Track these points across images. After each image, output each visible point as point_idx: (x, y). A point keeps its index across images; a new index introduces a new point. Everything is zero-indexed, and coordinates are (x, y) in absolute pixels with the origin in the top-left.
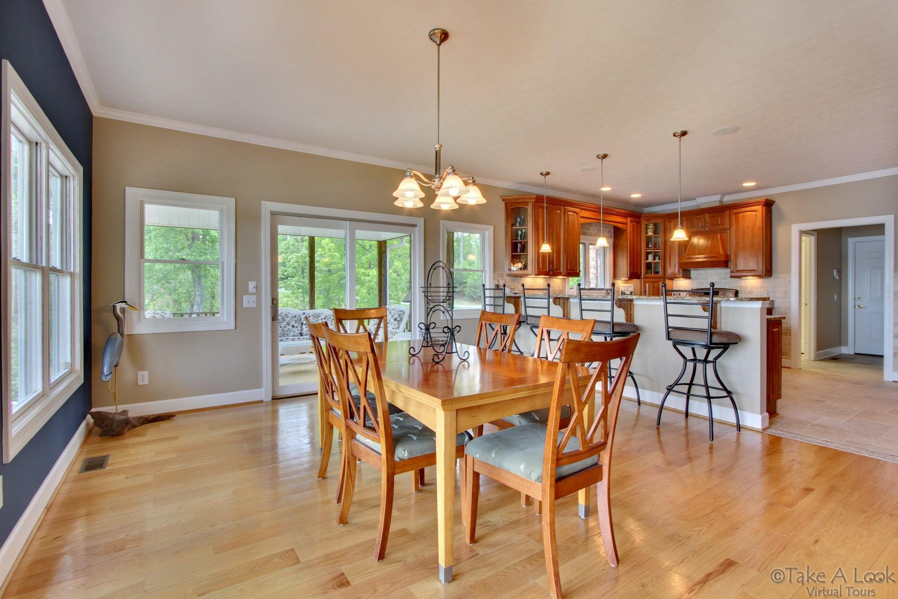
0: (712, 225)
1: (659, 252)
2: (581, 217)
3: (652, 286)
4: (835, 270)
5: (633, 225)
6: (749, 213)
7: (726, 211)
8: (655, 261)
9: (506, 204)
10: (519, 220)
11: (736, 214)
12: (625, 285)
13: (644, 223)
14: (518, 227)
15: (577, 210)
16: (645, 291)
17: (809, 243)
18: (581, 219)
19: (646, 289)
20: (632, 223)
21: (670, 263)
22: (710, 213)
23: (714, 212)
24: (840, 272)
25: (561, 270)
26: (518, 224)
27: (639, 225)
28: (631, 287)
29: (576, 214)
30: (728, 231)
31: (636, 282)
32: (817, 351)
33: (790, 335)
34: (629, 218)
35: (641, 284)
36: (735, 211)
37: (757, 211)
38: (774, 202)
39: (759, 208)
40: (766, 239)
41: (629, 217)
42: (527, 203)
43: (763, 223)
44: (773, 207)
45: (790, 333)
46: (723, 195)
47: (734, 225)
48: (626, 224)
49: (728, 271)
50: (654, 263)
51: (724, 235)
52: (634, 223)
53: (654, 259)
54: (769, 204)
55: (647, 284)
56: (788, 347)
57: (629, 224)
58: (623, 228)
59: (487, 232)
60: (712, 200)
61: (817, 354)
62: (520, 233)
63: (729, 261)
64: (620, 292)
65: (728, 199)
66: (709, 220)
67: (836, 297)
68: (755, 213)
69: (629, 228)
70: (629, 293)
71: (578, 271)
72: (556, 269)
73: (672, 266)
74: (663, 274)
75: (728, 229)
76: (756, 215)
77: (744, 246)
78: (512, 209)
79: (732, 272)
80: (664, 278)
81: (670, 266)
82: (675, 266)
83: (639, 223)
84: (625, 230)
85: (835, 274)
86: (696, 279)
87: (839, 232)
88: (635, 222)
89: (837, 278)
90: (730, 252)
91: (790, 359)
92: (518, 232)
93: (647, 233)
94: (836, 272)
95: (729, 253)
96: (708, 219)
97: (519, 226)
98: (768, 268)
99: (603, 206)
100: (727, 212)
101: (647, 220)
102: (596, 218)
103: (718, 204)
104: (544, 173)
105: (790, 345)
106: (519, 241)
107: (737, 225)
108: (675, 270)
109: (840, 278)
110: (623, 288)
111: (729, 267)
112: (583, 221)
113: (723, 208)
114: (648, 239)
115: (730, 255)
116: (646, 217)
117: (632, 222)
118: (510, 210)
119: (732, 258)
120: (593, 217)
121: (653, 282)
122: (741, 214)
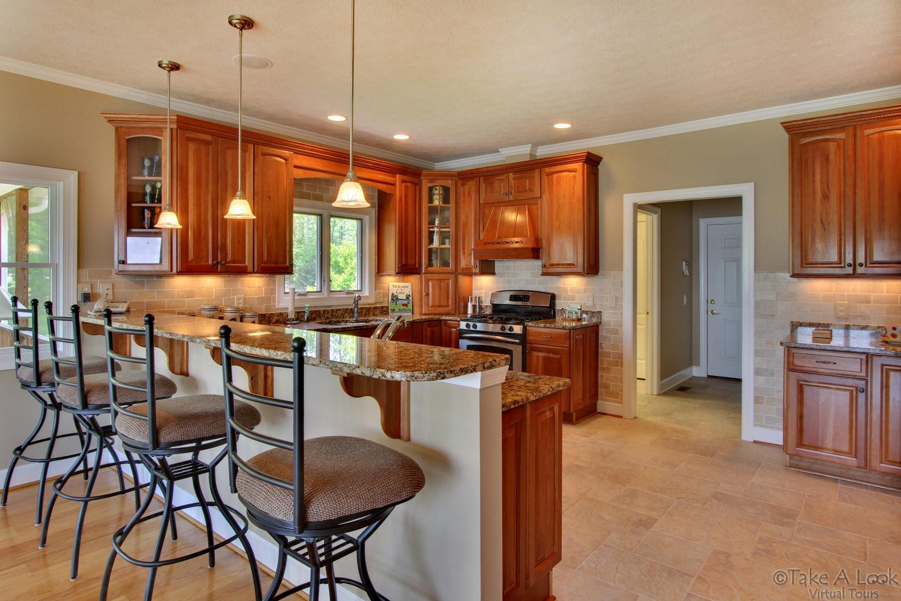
0: (518, 192)
1: (449, 232)
2: (295, 167)
3: (437, 287)
4: (684, 263)
5: (406, 187)
6: (566, 173)
7: (536, 170)
8: (443, 246)
9: (117, 129)
10: (147, 163)
11: (550, 174)
12: (397, 284)
13: (426, 185)
14: (147, 178)
15: (286, 153)
16: (428, 294)
17: (648, 225)
18: (295, 169)
19: (428, 289)
20: (403, 185)
21: (464, 249)
22: (515, 172)
23: (520, 171)
24: (690, 265)
25: (247, 263)
26: (146, 172)
27: (417, 187)
28: (407, 287)
29: (283, 161)
30: (539, 201)
31: (414, 279)
32: (661, 381)
33: (622, 365)
34: (397, 175)
35: (421, 283)
36: (547, 170)
37: (576, 172)
38: (600, 159)
39: (578, 166)
40: (589, 216)
41: (400, 173)
42: (160, 131)
43: (584, 189)
44: (600, 167)
45: (622, 362)
46: (535, 145)
47: (547, 192)
48: (394, 185)
49: (537, 264)
50: (440, 248)
51: (534, 207)
52: (409, 184)
53: (443, 243)
54: (592, 161)
55: (430, 283)
56: (619, 384)
57: (397, 183)
58: (388, 192)
59: (61, 183)
60: (519, 153)
61: (661, 385)
62: (148, 189)
63: (540, 248)
64: (390, 295)
65: (543, 152)
66: (515, 183)
67: (685, 300)
68: (574, 173)
69: (398, 191)
70: (405, 298)
71: (288, 264)
72: (233, 261)
73: (466, 254)
74: (454, 267)
75: (539, 198)
76: (575, 177)
77: (559, 227)
78: (128, 140)
79: (544, 266)
80: (456, 273)
81: (464, 254)
82: (471, 255)
83: (417, 185)
84: (391, 194)
85: (684, 269)
86: (502, 275)
87: (689, 207)
88: (410, 182)
89: (687, 273)
90: (542, 236)
91: (622, 403)
92: (144, 186)
93: (431, 200)
94: (686, 265)
95: (540, 236)
96: (513, 181)
97: (150, 175)
98: (592, 261)
99: (353, 152)
100: (537, 172)
101: (431, 181)
102: (330, 170)
103: (528, 159)
104: (165, 62)
105: (622, 382)
106: (149, 204)
107: (551, 193)
108: (471, 260)
109: (691, 273)
110: (395, 289)
111: (541, 258)
112: (299, 174)
113: (536, 164)
114: (433, 211)
115: (541, 238)
116: (430, 175)
117: (403, 182)
118: (124, 143)
119: (544, 245)
120: (324, 169)
121: (440, 280)
122: (555, 176)
